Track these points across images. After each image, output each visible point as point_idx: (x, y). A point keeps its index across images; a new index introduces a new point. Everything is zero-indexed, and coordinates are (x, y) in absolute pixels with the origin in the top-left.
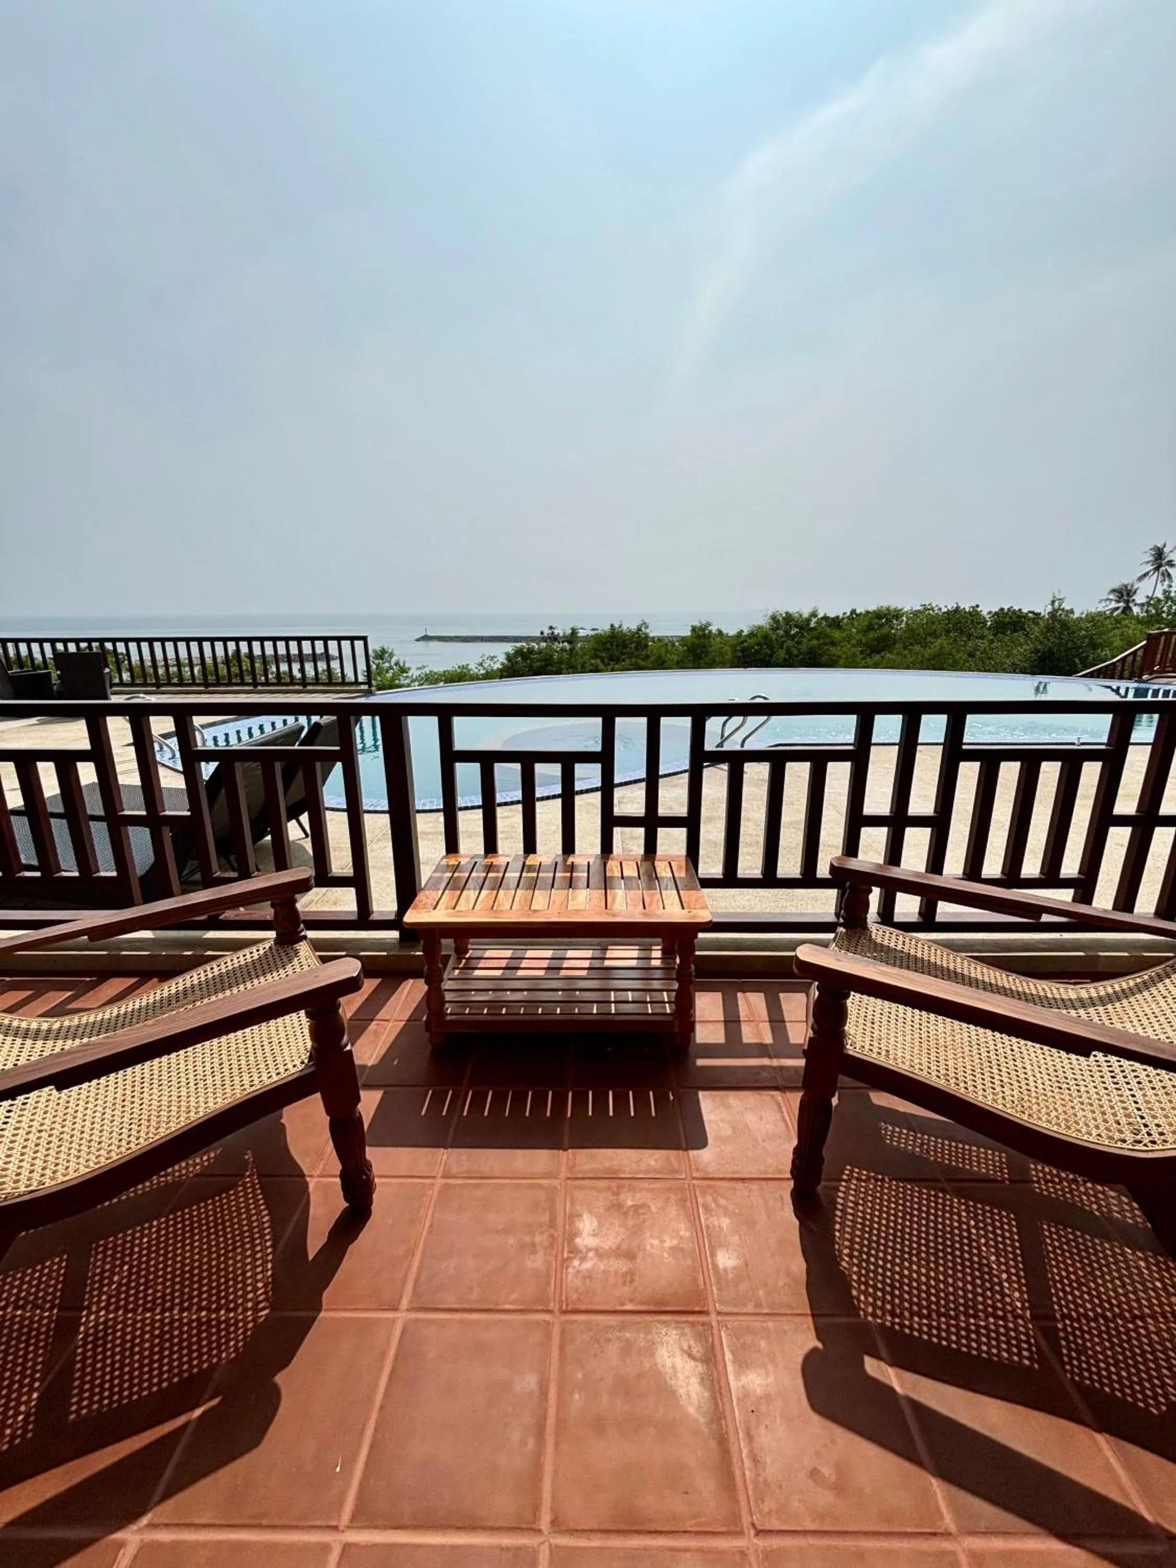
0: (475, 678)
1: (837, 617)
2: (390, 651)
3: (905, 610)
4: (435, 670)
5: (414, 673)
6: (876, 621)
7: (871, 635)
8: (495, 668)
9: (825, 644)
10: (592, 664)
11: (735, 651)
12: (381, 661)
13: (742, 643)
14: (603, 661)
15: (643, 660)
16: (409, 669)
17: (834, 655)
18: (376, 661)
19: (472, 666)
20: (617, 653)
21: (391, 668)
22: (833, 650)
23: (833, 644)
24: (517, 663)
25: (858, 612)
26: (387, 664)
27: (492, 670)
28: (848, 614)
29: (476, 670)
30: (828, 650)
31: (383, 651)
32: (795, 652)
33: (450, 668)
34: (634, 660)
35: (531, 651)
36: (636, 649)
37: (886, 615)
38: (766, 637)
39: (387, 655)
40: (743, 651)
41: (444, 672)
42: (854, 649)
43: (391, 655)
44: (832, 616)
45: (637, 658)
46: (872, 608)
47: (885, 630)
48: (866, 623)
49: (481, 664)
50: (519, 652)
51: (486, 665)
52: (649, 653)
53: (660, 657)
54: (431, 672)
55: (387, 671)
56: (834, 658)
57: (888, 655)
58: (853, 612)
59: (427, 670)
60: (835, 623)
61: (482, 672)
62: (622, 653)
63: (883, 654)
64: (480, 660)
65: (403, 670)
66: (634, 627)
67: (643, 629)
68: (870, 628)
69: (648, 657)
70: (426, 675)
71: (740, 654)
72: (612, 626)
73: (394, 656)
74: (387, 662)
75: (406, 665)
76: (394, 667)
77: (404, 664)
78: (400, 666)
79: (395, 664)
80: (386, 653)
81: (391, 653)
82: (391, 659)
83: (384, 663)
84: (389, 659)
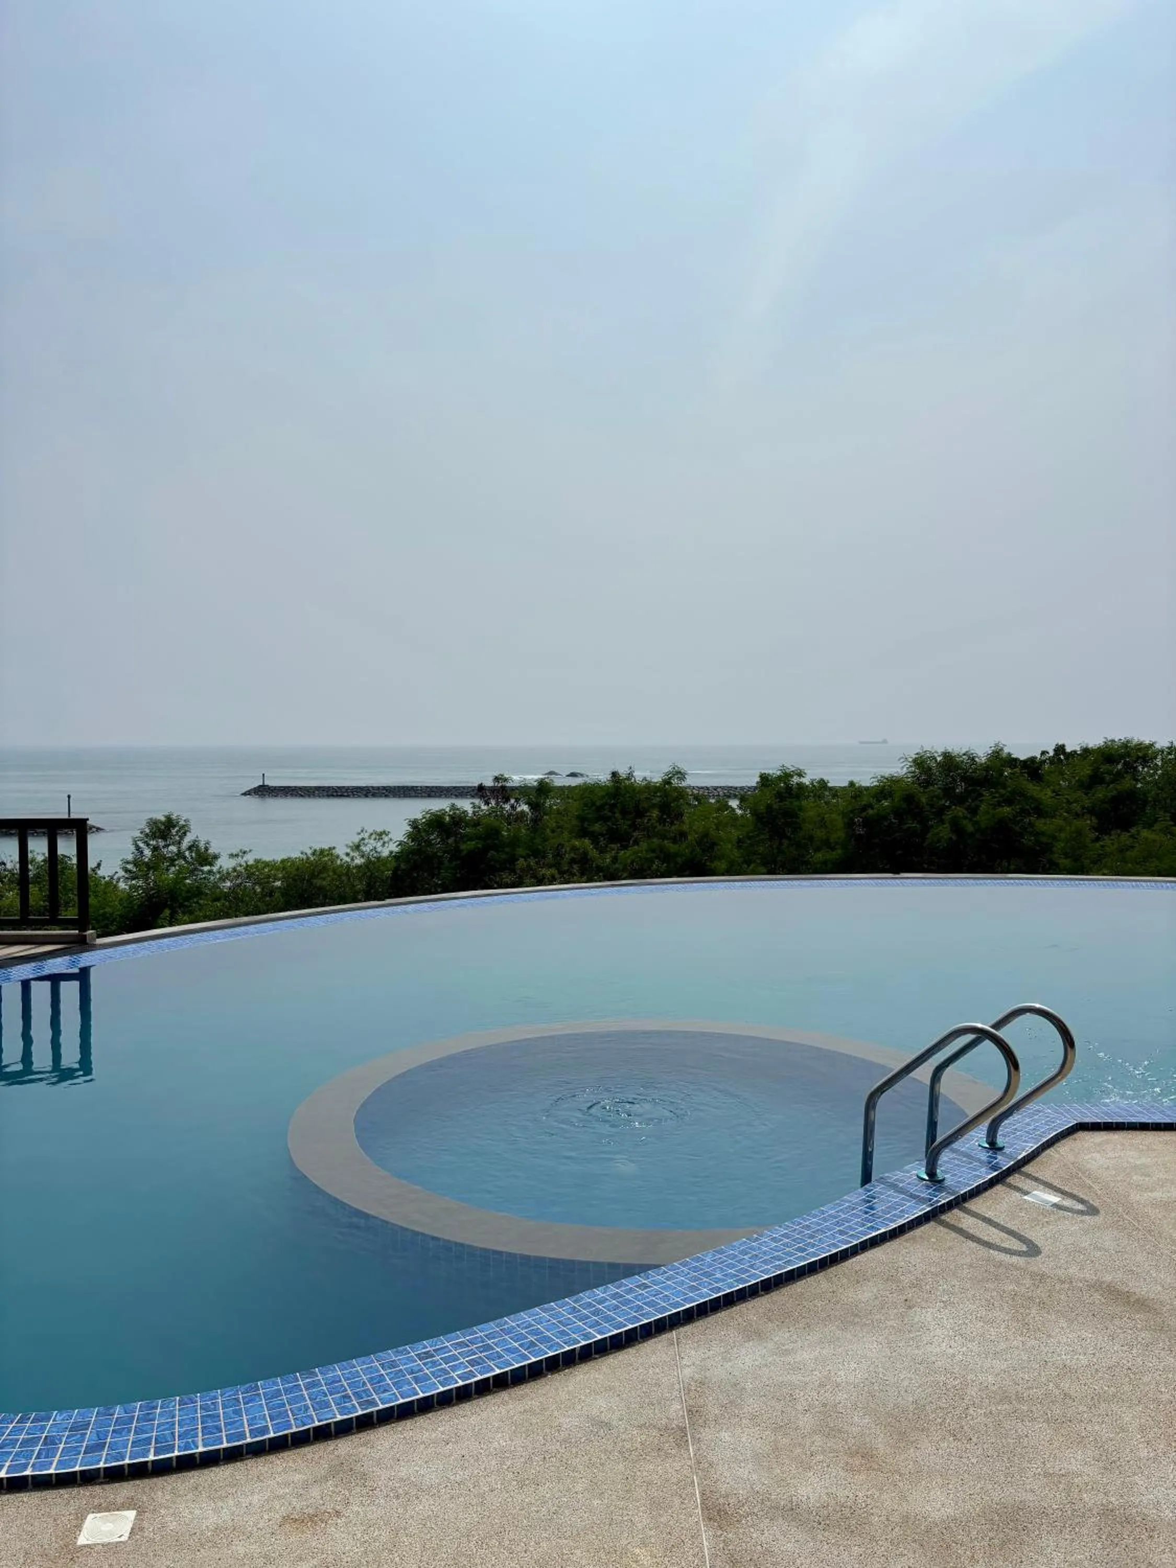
1: (1032, 759)
2: (182, 823)
3: (1158, 746)
4: (267, 858)
5: (225, 865)
6: (1104, 768)
7: (1101, 793)
8: (385, 853)
9: (1024, 812)
10: (574, 849)
11: (850, 824)
12: (161, 843)
13: (864, 808)
14: (595, 842)
15: (674, 841)
16: (216, 857)
17: (1043, 833)
18: (153, 843)
19: (341, 851)
20: (624, 825)
21: (180, 855)
22: (1041, 825)
23: (1040, 811)
24: (429, 843)
25: (1068, 750)
26: (173, 848)
27: (378, 858)
28: (1051, 754)
29: (348, 859)
30: (1031, 825)
31: (170, 823)
32: (970, 828)
33: (295, 855)
34: (656, 841)
35: (458, 819)
36: (661, 821)
37: (1122, 757)
38: (909, 798)
39: (174, 831)
40: (867, 823)
41: (283, 861)
42: (1078, 823)
44: (1023, 757)
45: (664, 837)
46: (1095, 741)
47: (1127, 783)
48: (1088, 771)
49: (357, 847)
50: (436, 822)
51: (366, 850)
52: (685, 828)
53: (706, 835)
54: (257, 861)
55: (172, 861)
56: (1044, 839)
57: (1145, 833)
58: (1060, 749)
59: (250, 859)
60: (1031, 768)
61: (359, 861)
62: (634, 827)
63: (1133, 830)
64: (356, 839)
65: (204, 858)
66: (657, 778)
67: (675, 782)
68: (1095, 779)
69: (683, 835)
70: (247, 867)
71: (861, 831)
72: (614, 774)
73: (188, 834)
74: (173, 844)
75: (211, 851)
76: (187, 853)
77: (206, 849)
78: (198, 851)
79: (190, 848)
80: (174, 827)
81: (183, 826)
82: (182, 838)
83: (167, 846)
84: (177, 838)
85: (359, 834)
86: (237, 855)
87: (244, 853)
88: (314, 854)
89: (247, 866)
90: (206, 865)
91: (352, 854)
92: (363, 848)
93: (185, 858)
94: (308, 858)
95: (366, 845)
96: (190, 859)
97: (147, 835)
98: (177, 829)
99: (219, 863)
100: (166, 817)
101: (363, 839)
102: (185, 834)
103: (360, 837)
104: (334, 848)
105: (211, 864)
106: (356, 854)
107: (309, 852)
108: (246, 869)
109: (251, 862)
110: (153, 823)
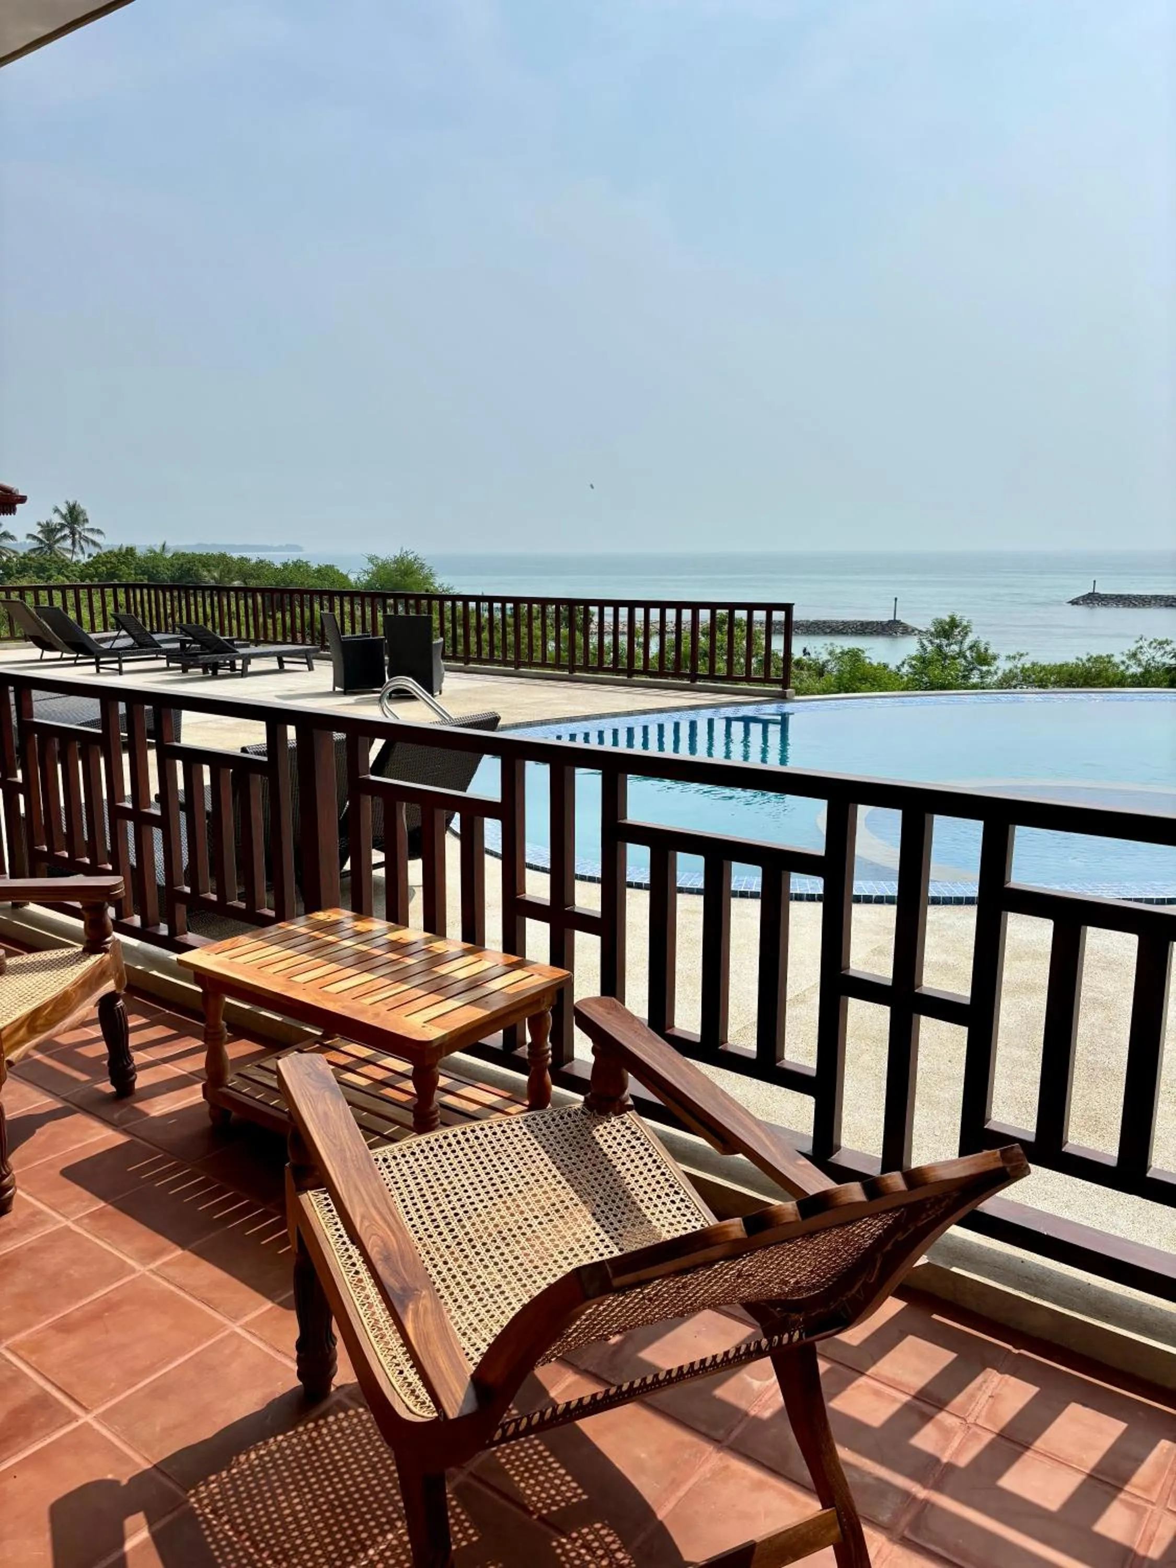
0: (1121, 681)
2: (965, 623)
4: (1044, 662)
5: (1002, 666)
8: (1162, 662)
12: (945, 642)
16: (995, 658)
18: (937, 641)
19: (1117, 659)
21: (961, 654)
26: (955, 648)
27: (1155, 668)
29: (1123, 666)
31: (953, 624)
33: (1072, 660)
39: (957, 631)
41: (1061, 667)
43: (966, 632)
49: (1134, 656)
51: (1144, 658)
54: (1034, 664)
55: (953, 659)
59: (1027, 662)
61: (1134, 669)
64: (1133, 648)
65: (983, 659)
70: (1023, 670)
73: (970, 634)
74: (956, 643)
75: (990, 652)
76: (968, 653)
77: (986, 649)
78: (978, 652)
79: (971, 648)
80: (957, 627)
81: (966, 627)
82: (964, 637)
83: (949, 645)
84: (959, 638)
85: (1137, 642)
86: (1014, 658)
87: (1022, 655)
88: (1089, 660)
89: (1023, 668)
90: (985, 665)
91: (1128, 662)
92: (1139, 656)
93: (965, 657)
94: (1083, 665)
95: (1143, 654)
96: (969, 658)
97: (932, 634)
98: (959, 629)
99: (998, 663)
100: (950, 617)
101: (1141, 647)
102: (966, 633)
103: (1139, 645)
104: (1113, 655)
105: (989, 664)
106: (1132, 662)
107: (1085, 658)
108: (1021, 672)
109: (1028, 665)
110: (939, 623)
